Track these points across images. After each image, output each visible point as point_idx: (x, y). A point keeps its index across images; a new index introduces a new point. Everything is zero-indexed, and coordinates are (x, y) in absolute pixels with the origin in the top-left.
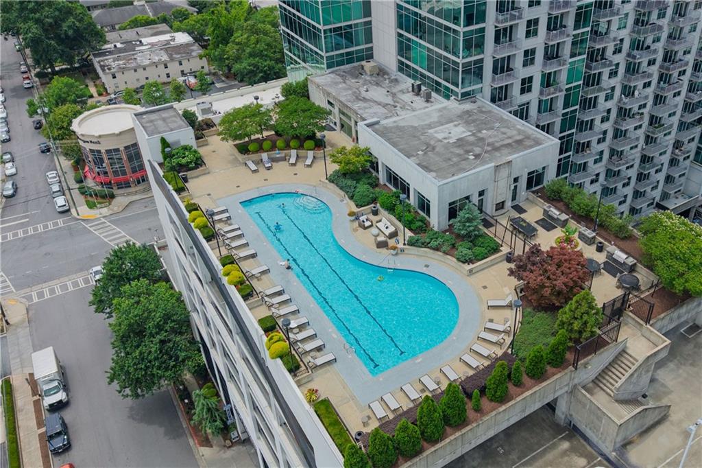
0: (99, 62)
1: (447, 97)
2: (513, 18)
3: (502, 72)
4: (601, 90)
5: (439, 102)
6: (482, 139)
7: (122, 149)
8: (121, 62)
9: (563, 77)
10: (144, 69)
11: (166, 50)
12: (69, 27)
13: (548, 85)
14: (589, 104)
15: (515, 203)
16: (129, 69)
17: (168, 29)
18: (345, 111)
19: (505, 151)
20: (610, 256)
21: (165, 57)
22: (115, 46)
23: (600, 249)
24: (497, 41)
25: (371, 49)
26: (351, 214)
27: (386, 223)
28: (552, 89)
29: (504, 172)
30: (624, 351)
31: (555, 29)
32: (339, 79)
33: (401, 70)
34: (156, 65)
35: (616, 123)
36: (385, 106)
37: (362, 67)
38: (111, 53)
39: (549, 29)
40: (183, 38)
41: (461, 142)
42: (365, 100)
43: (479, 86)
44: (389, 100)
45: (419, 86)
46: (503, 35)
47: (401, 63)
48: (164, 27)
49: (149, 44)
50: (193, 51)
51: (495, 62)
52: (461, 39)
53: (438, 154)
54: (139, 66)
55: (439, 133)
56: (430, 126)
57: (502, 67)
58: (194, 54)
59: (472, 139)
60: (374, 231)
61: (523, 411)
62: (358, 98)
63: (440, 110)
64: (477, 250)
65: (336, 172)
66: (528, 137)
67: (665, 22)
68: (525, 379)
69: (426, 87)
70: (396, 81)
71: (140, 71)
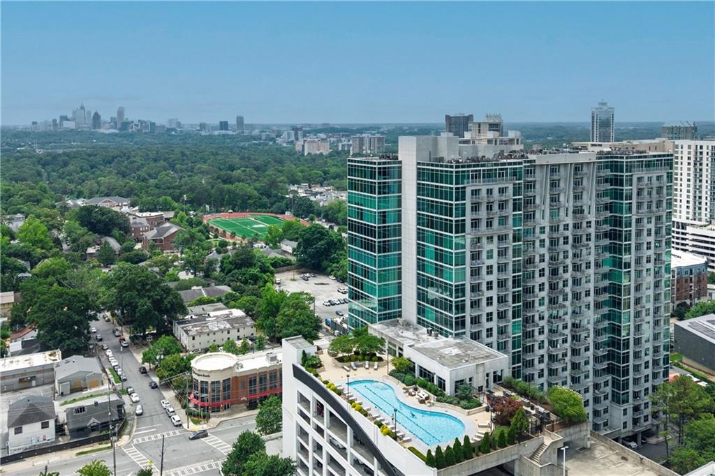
0: (183, 328)
1: (447, 336)
2: (479, 295)
3: (476, 323)
4: (535, 341)
5: (442, 339)
6: (469, 355)
7: (221, 381)
8: (198, 328)
9: (510, 329)
10: (214, 334)
11: (228, 321)
12: (169, 302)
13: (502, 333)
14: (529, 349)
15: (488, 389)
16: (205, 333)
17: (224, 306)
18: (393, 342)
19: (480, 360)
20: (537, 410)
21: (228, 326)
22: (191, 317)
23: (532, 408)
24: (472, 307)
25: (401, 311)
26: (404, 389)
27: (423, 393)
28: (504, 336)
29: (481, 369)
30: (543, 444)
31: (502, 302)
32: (385, 327)
33: (419, 323)
34: (222, 331)
35: (548, 364)
36: (414, 340)
37: (398, 321)
38: (189, 322)
39: (498, 302)
40: (238, 313)
41: (457, 355)
42: (402, 337)
43: (464, 330)
44: (415, 337)
45: (431, 330)
46: (475, 304)
47: (419, 318)
48: (220, 305)
49: (214, 316)
50: (247, 322)
51: (472, 318)
52: (454, 304)
53: (447, 359)
54: (211, 331)
55: (446, 351)
56: (440, 348)
57: (475, 320)
58: (248, 324)
59: (463, 354)
60: (417, 396)
61: (498, 460)
62: (398, 336)
63: (444, 342)
64: (471, 404)
65: (393, 371)
66: (492, 355)
67: (568, 303)
68: (497, 447)
69: (435, 331)
70: (417, 329)
71: (211, 335)
